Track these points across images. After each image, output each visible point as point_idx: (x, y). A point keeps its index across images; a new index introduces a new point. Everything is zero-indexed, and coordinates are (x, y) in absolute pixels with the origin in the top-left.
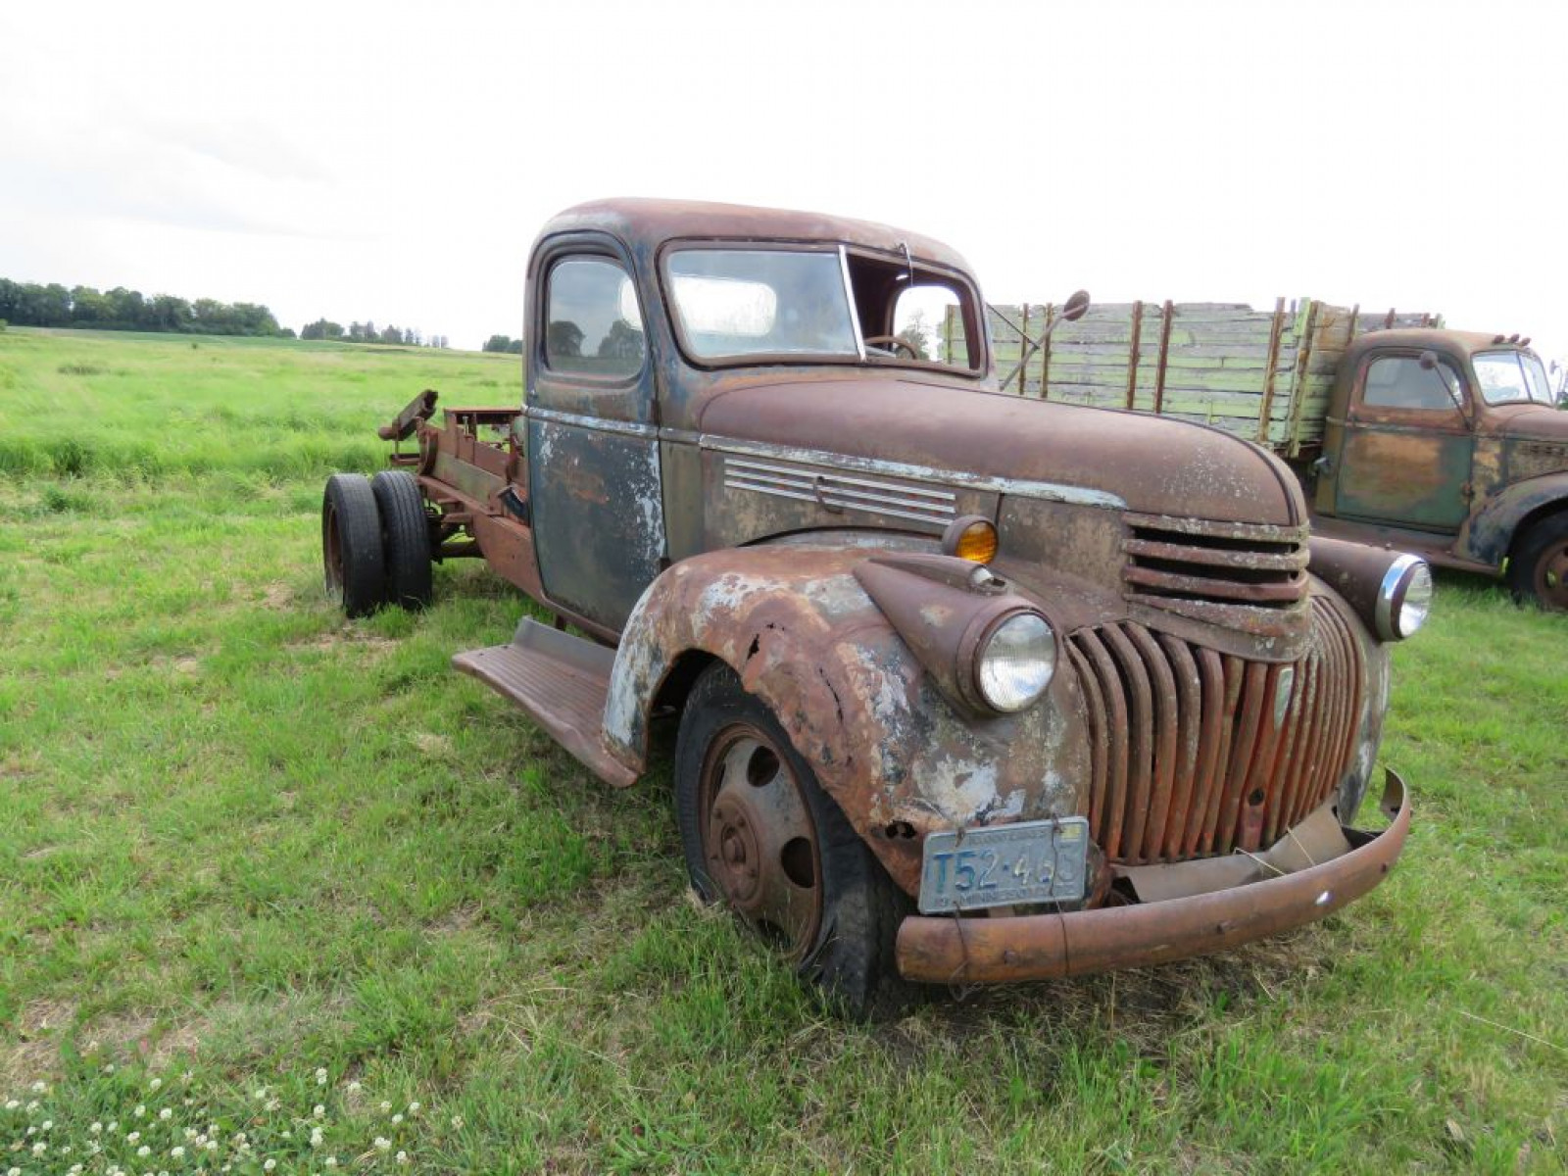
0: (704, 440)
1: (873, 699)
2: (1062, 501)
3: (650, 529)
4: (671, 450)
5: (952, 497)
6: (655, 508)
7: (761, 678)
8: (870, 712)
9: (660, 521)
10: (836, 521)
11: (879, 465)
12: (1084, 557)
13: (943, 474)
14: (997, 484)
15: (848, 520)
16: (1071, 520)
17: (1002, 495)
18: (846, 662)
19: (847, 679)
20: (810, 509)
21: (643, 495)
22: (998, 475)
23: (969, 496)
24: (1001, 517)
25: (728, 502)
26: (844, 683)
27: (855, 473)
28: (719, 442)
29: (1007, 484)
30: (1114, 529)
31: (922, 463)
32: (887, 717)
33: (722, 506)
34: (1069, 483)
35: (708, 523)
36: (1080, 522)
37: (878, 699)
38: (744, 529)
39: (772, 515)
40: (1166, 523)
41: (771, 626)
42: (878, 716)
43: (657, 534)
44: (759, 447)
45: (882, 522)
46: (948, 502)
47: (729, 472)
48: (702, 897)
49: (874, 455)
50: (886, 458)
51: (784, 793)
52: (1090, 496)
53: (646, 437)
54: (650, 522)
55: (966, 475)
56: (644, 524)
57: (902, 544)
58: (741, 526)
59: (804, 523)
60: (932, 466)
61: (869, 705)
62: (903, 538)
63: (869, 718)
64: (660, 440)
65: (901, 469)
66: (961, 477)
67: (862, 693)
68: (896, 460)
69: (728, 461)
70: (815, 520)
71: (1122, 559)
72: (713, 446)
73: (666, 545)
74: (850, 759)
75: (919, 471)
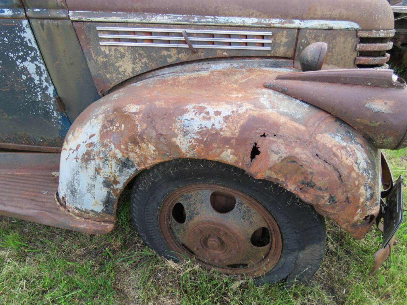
0: (73, 15)
1: (356, 163)
2: (331, 29)
3: (37, 82)
4: (42, 25)
5: (270, 34)
6: (38, 68)
7: (270, 169)
8: (357, 171)
9: (45, 75)
10: (194, 57)
11: (222, 20)
12: (339, 56)
13: (265, 21)
14: (297, 23)
15: (202, 55)
16: (334, 38)
17: (299, 29)
18: (329, 145)
19: (336, 155)
20: (174, 52)
21: (24, 60)
22: (296, 18)
23: (280, 33)
24: (299, 41)
25: (106, 56)
26: (335, 158)
27: (204, 26)
28: (89, 15)
29: (302, 23)
30: (353, 40)
31: (249, 16)
32: (365, 170)
33: (101, 59)
34: (334, 19)
35: (94, 72)
36: (339, 39)
37: (358, 162)
38: (125, 71)
39: (145, 60)
40: (374, 34)
41: (264, 135)
42: (361, 171)
43: (45, 84)
44: (126, 16)
45: (225, 54)
46: (268, 37)
47: (101, 36)
48: (175, 261)
49: (216, 13)
50: (226, 15)
51: (245, 212)
52: (344, 25)
53: (13, 17)
54: (37, 78)
55: (278, 20)
56: (31, 80)
57: (242, 64)
58: (121, 70)
59: (170, 61)
60: (256, 17)
61: (355, 167)
62: (241, 61)
63: (357, 173)
64: (28, 18)
65: (237, 20)
66: (276, 22)
67: (349, 161)
68: (232, 16)
69: (99, 28)
70: (178, 59)
71: (355, 54)
72: (84, 19)
73: (55, 89)
74: (348, 198)
75: (249, 21)
